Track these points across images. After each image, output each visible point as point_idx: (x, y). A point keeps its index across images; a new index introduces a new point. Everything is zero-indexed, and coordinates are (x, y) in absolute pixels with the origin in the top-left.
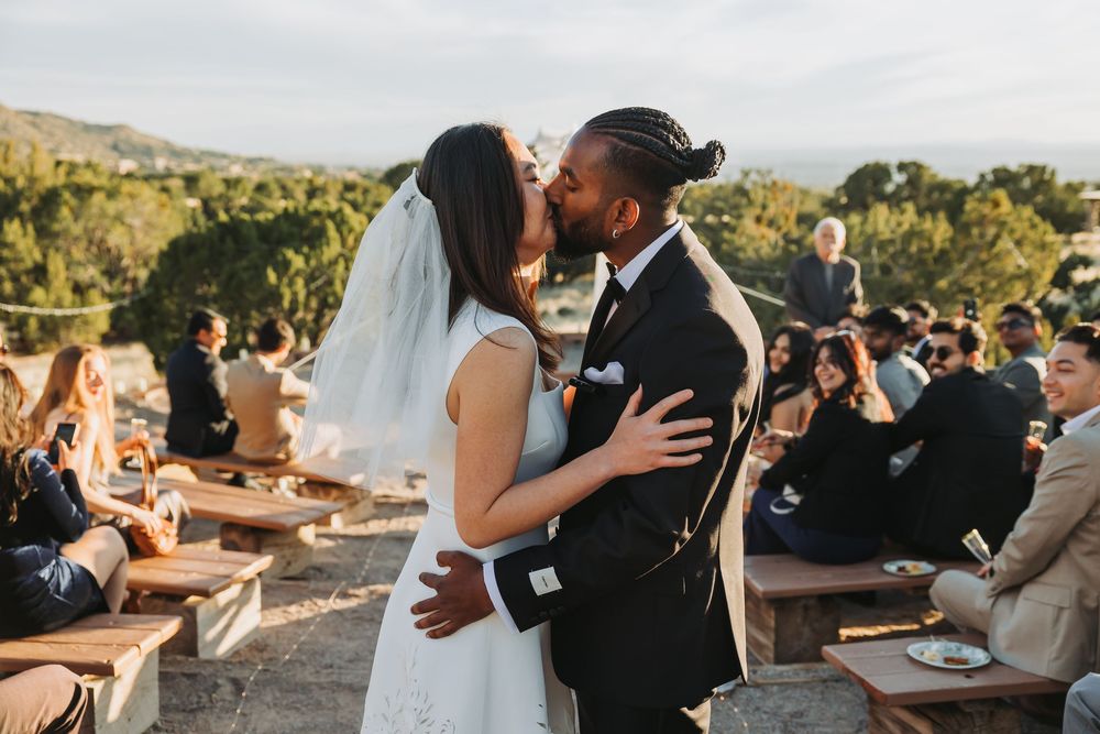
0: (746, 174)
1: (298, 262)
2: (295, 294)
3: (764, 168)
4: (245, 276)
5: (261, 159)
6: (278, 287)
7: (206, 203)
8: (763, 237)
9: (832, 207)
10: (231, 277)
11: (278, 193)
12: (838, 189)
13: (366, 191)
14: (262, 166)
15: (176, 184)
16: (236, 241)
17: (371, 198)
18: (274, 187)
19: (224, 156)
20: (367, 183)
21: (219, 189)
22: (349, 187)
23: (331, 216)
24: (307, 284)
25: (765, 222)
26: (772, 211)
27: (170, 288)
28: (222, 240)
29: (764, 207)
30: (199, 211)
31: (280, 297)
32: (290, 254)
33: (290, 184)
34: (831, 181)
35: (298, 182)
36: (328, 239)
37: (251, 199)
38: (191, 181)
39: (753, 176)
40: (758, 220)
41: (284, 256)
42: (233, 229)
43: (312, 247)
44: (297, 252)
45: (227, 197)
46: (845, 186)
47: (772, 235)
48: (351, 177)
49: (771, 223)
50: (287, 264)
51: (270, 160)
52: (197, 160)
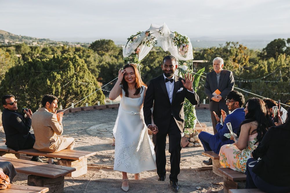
0: (228, 44)
1: (59, 77)
2: (58, 89)
3: (235, 42)
4: (38, 82)
5: (45, 40)
6: (51, 86)
7: (23, 56)
8: (236, 67)
9: (261, 56)
10: (33, 83)
11: (51, 52)
12: (264, 49)
13: (84, 51)
14: (45, 42)
15: (12, 49)
16: (35, 69)
17: (86, 54)
18: (49, 50)
19: (31, 38)
20: (84, 48)
21: (28, 50)
22: (77, 50)
23: (71, 59)
24: (61, 85)
25: (237, 61)
26: (239, 57)
27: (10, 87)
28: (30, 69)
29: (237, 55)
30: (21, 59)
31: (52, 90)
32: (55, 74)
33: (55, 49)
34: (261, 47)
35: (58, 48)
36: (70, 68)
37: (41, 54)
38: (18, 48)
39: (231, 44)
40: (234, 60)
41: (53, 74)
42: (34, 64)
43: (64, 71)
44: (58, 73)
45: (31, 53)
46: (266, 48)
47: (239, 66)
48: (78, 46)
49: (239, 62)
50: (54, 77)
51: (48, 40)
52: (21, 40)
